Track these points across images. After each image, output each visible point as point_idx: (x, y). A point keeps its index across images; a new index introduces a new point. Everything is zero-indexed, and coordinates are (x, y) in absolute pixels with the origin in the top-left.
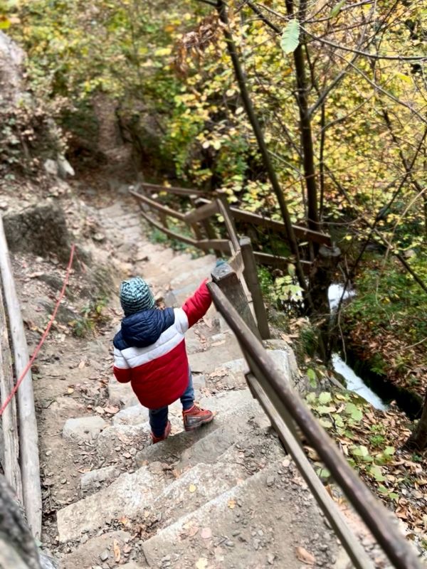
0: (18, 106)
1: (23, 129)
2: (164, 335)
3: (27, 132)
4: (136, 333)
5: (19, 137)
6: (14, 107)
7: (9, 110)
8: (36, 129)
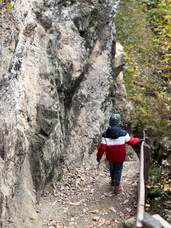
0: (127, 118)
1: (126, 124)
2: (120, 138)
3: (126, 125)
4: (113, 133)
5: (124, 125)
6: (126, 118)
7: (125, 119)
8: (128, 125)
